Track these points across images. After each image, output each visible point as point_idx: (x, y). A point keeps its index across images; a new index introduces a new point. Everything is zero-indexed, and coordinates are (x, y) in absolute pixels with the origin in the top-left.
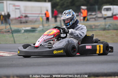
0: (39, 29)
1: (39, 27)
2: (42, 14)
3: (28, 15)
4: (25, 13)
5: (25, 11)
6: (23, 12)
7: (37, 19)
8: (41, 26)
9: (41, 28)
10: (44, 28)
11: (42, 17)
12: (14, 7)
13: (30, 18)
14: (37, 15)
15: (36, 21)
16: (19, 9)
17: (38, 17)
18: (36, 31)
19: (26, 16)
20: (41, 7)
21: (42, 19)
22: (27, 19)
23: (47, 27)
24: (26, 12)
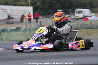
0: (22, 29)
1: (23, 27)
3: (14, 17)
8: (24, 26)
10: (27, 28)
12: (2, 11)
16: (6, 12)
18: (20, 30)
19: (12, 18)
20: (24, 10)
21: (26, 20)
22: (13, 20)
23: (30, 27)
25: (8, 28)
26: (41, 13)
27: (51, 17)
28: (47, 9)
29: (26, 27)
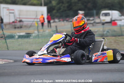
0: (34, 35)
1: (34, 33)
2: (37, 19)
3: (23, 20)
4: (19, 18)
5: (20, 15)
6: (18, 16)
7: (32, 24)
8: (36, 32)
9: (36, 33)
10: (39, 34)
11: (37, 22)
12: (8, 11)
13: (25, 23)
14: (32, 20)
15: (31, 26)
16: (13, 13)
17: (33, 21)
19: (21, 21)
20: (36, 12)
21: (38, 24)
22: (21, 23)
23: (42, 32)
24: (21, 17)
25: (15, 33)
26: (58, 14)
27: (69, 21)
28: (65, 11)
29: (38, 32)
